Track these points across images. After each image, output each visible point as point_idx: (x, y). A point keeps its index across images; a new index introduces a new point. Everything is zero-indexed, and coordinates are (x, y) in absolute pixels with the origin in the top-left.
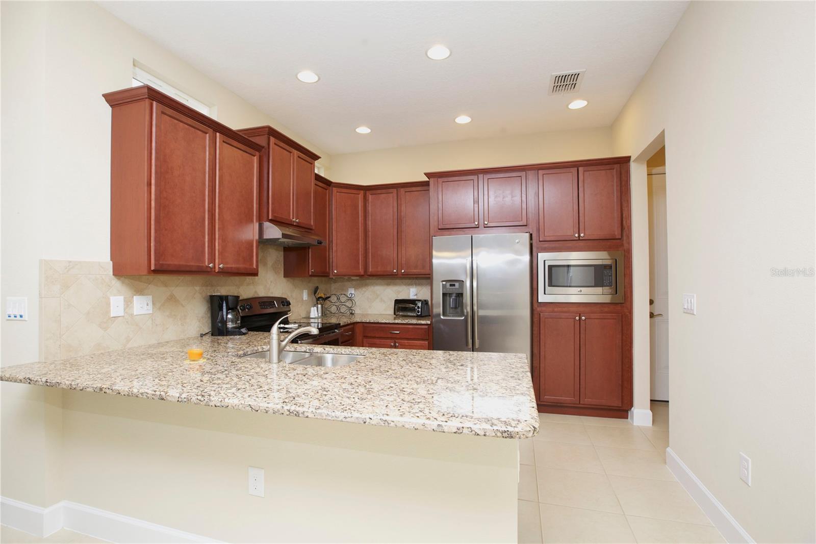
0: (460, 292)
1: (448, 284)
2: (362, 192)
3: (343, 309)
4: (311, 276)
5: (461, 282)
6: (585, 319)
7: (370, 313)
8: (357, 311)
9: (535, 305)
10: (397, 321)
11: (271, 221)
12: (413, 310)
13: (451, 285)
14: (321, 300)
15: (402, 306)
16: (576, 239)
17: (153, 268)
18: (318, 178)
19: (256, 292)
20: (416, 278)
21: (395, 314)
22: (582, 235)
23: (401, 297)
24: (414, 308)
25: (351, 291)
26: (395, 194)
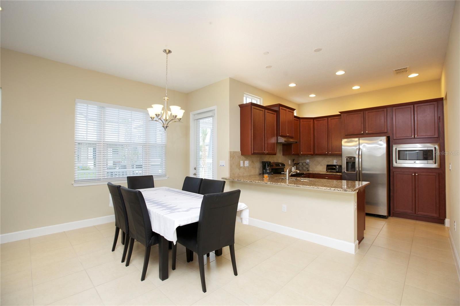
0: (354, 161)
2: (312, 120)
3: (304, 168)
4: (293, 155)
5: (354, 158)
6: (418, 175)
7: (316, 170)
8: (310, 169)
9: (391, 168)
10: (327, 173)
11: (280, 136)
12: (334, 169)
13: (350, 159)
14: (296, 164)
15: (330, 167)
16: (412, 138)
17: (252, 153)
18: (295, 117)
19: (274, 161)
20: (336, 156)
21: (327, 171)
22: (416, 136)
23: (329, 164)
24: (335, 168)
25: (308, 161)
26: (326, 120)
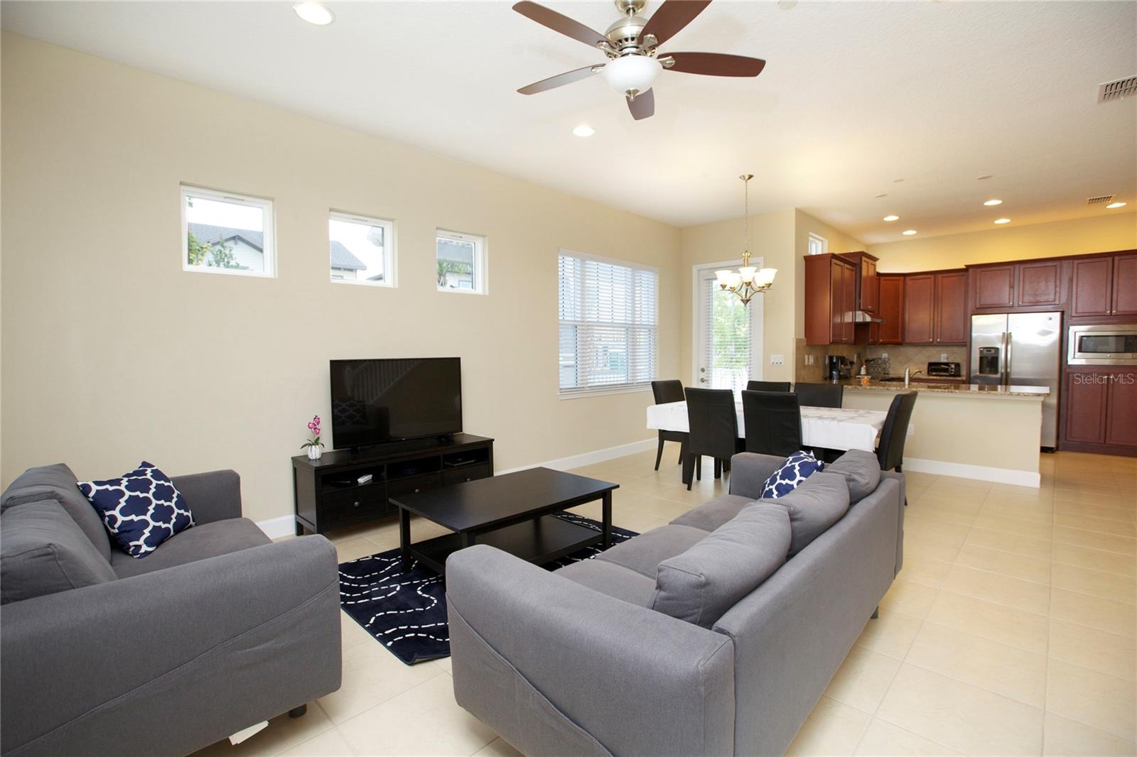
0: (996, 356)
1: (985, 351)
4: (871, 344)
5: (997, 349)
9: (1064, 367)
10: (931, 377)
11: (859, 310)
12: (946, 370)
13: (988, 352)
14: (867, 362)
15: (935, 367)
16: (1108, 315)
21: (931, 374)
22: (1114, 312)
23: (933, 360)
24: (948, 369)
25: (885, 355)
26: (932, 279)
